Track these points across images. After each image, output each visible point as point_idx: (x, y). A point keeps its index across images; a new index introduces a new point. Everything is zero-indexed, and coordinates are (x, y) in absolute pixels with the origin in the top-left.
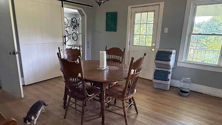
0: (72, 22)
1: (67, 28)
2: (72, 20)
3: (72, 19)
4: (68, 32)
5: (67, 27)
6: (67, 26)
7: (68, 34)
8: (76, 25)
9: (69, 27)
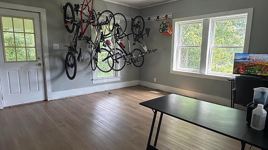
0: (133, 26)
1: (122, 38)
2: (133, 23)
3: (133, 20)
4: (124, 47)
5: (124, 35)
6: (123, 33)
7: (125, 52)
8: (142, 32)
9: (127, 35)
